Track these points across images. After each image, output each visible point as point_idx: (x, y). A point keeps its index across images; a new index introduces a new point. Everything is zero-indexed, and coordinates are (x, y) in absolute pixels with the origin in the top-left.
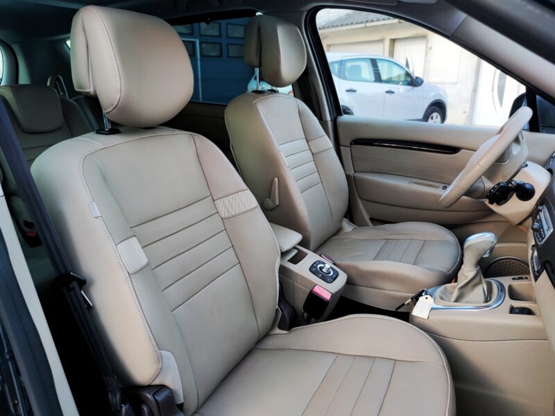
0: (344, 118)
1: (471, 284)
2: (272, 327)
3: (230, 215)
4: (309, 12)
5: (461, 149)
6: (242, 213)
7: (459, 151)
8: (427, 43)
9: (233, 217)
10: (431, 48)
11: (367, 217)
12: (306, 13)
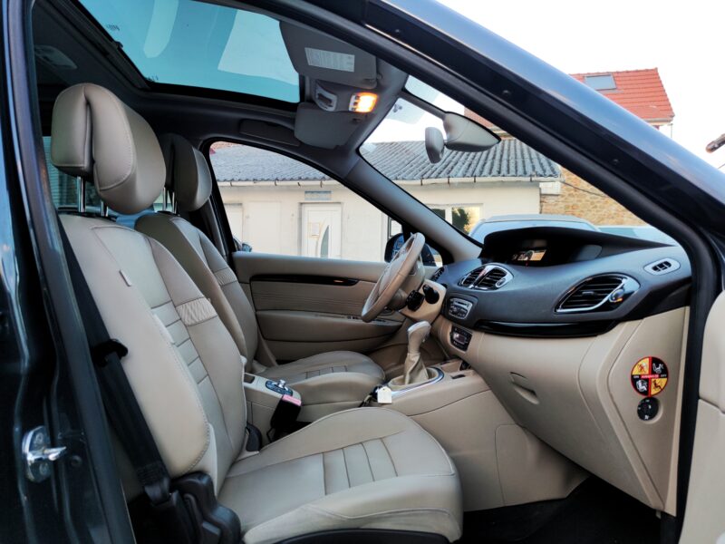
0: (238, 253)
1: (416, 370)
2: (240, 453)
3: (193, 322)
4: (205, 141)
5: (359, 280)
6: (204, 321)
7: (356, 283)
8: (243, 211)
9: (197, 324)
10: (248, 217)
11: (273, 360)
12: (201, 142)
